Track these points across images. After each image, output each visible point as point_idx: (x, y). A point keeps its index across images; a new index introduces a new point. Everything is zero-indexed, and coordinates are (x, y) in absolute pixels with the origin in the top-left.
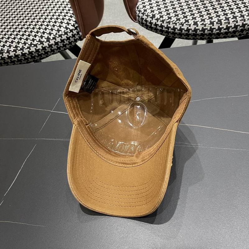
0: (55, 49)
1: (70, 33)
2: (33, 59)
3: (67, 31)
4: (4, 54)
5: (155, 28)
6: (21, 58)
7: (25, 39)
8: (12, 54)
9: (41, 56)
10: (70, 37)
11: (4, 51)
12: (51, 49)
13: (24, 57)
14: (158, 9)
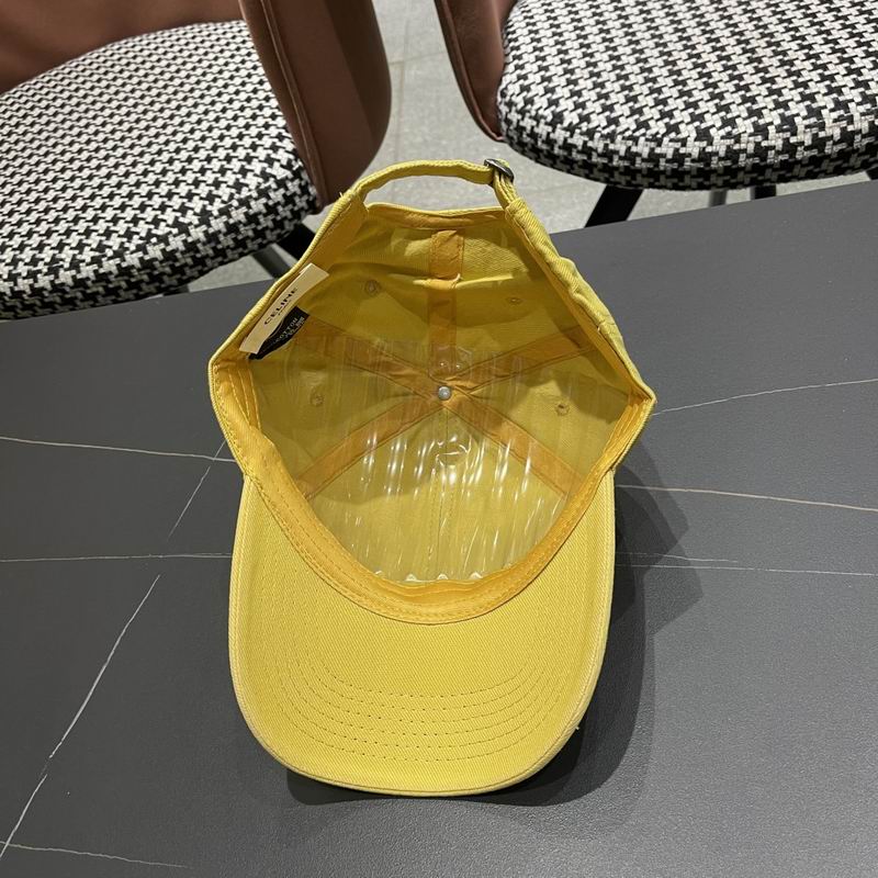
0: (228, 247)
1: (277, 193)
2: (157, 284)
3: (267, 185)
4: (62, 271)
5: (565, 157)
6: (117, 284)
7: (129, 219)
8: (87, 271)
9: (184, 274)
10: (278, 203)
11: (61, 263)
12: (214, 249)
13: (126, 278)
14: (573, 94)
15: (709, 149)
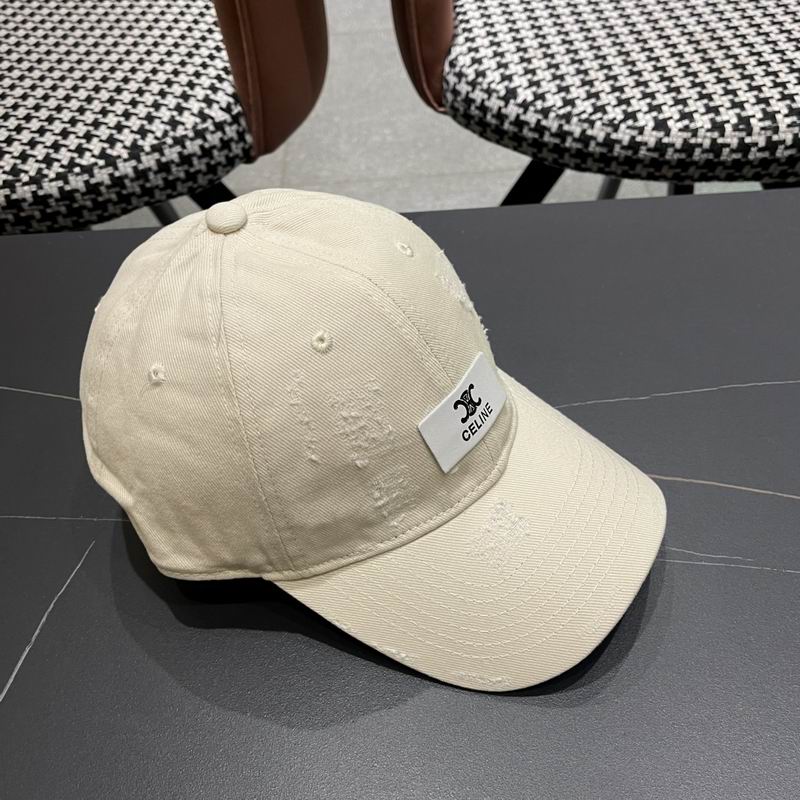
0: (157, 187)
1: (215, 136)
2: (75, 218)
3: (204, 126)
5: (515, 134)
6: (29, 213)
7: (48, 144)
9: (106, 210)
10: (214, 147)
12: (142, 187)
13: (41, 207)
14: (527, 72)
15: (666, 140)
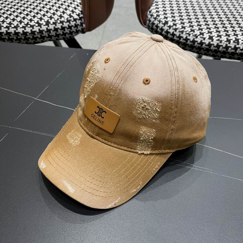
0: (53, 35)
1: (73, 22)
2: (26, 41)
3: (70, 19)
5: (166, 35)
6: (13, 37)
7: (22, 17)
8: (4, 30)
9: (36, 40)
10: (72, 26)
12: (48, 34)
13: (16, 36)
14: (172, 17)
15: (212, 43)
